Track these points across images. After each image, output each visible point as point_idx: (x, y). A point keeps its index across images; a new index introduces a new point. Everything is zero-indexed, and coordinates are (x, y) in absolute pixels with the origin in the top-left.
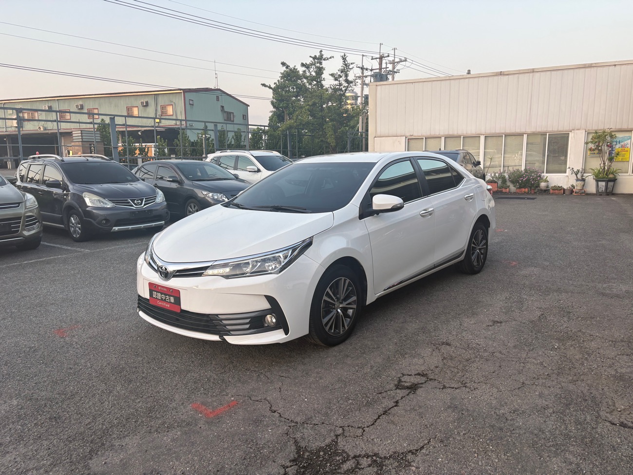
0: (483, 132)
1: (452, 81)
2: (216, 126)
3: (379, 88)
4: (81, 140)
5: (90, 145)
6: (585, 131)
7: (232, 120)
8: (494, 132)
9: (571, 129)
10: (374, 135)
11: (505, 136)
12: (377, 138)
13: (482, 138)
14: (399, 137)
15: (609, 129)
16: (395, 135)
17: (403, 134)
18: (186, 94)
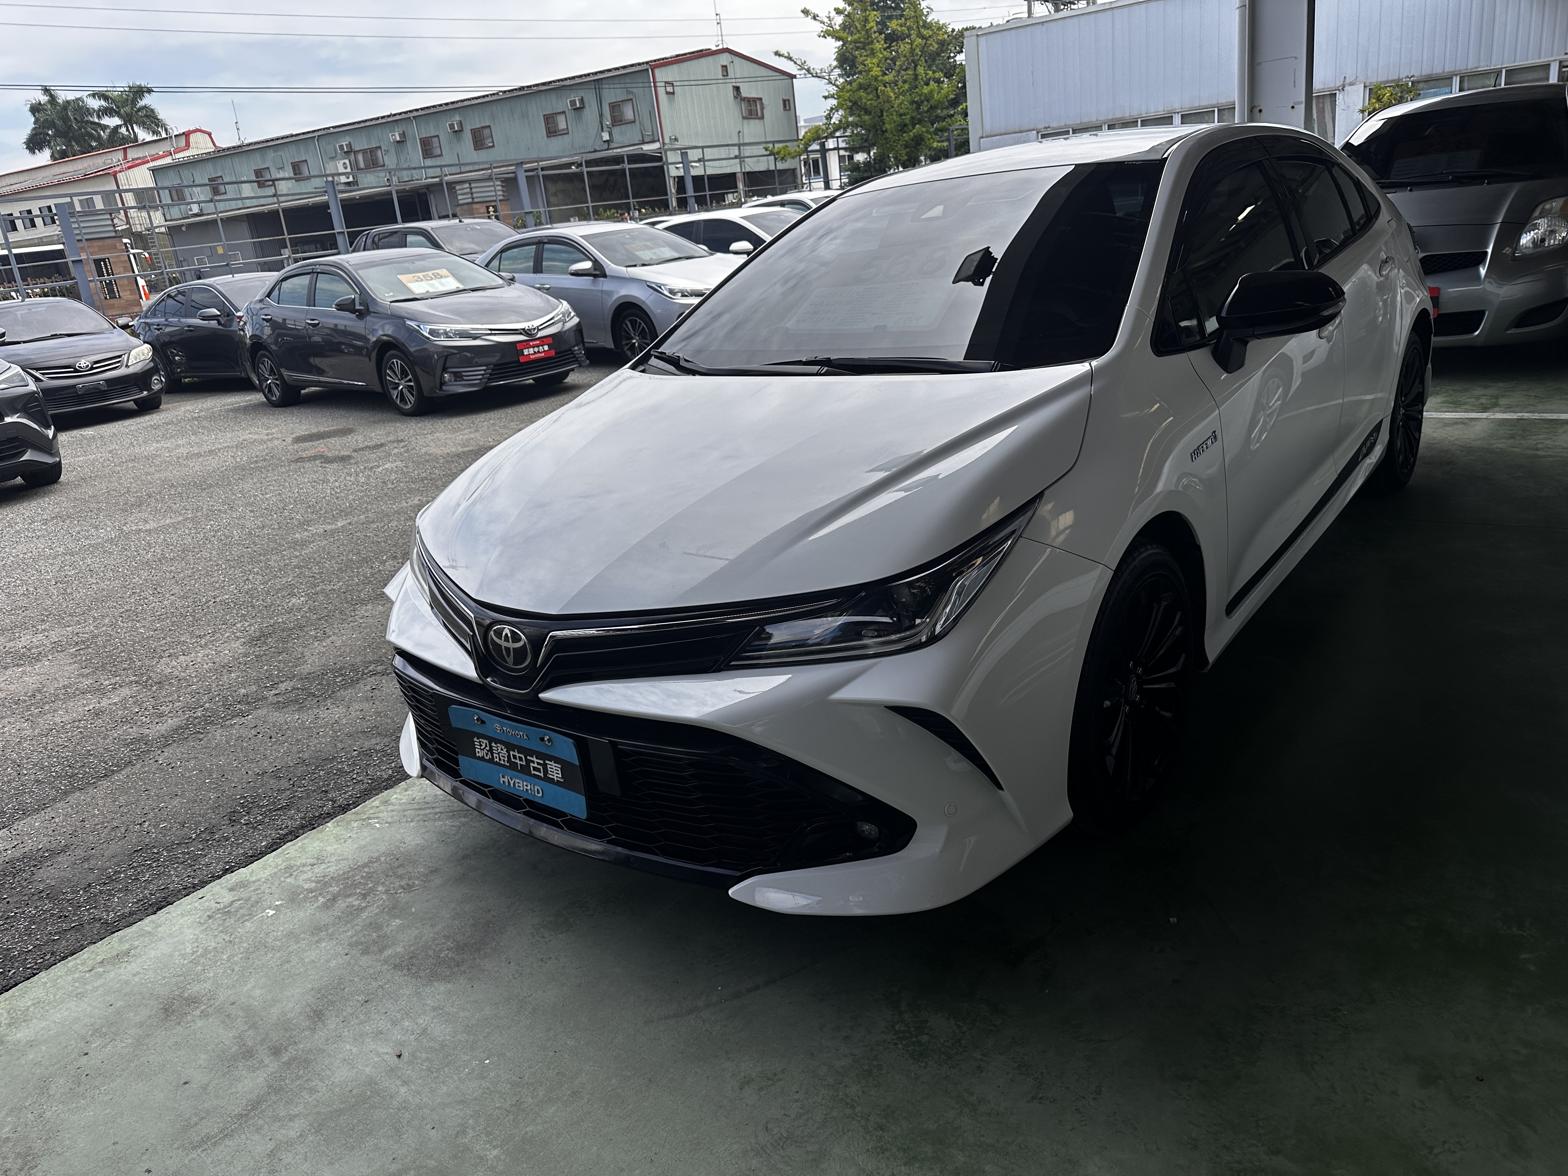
0: (1177, 106)
1: (1116, 11)
2: (684, 155)
3: (983, 40)
4: (470, 200)
5: (488, 208)
6: (1365, 87)
7: (759, 114)
8: (1197, 104)
9: (1339, 83)
10: (980, 135)
11: (1218, 110)
12: (985, 139)
13: (1177, 119)
14: (1024, 134)
15: (1407, 77)
16: (1017, 130)
17: (1032, 128)
18: (657, 71)
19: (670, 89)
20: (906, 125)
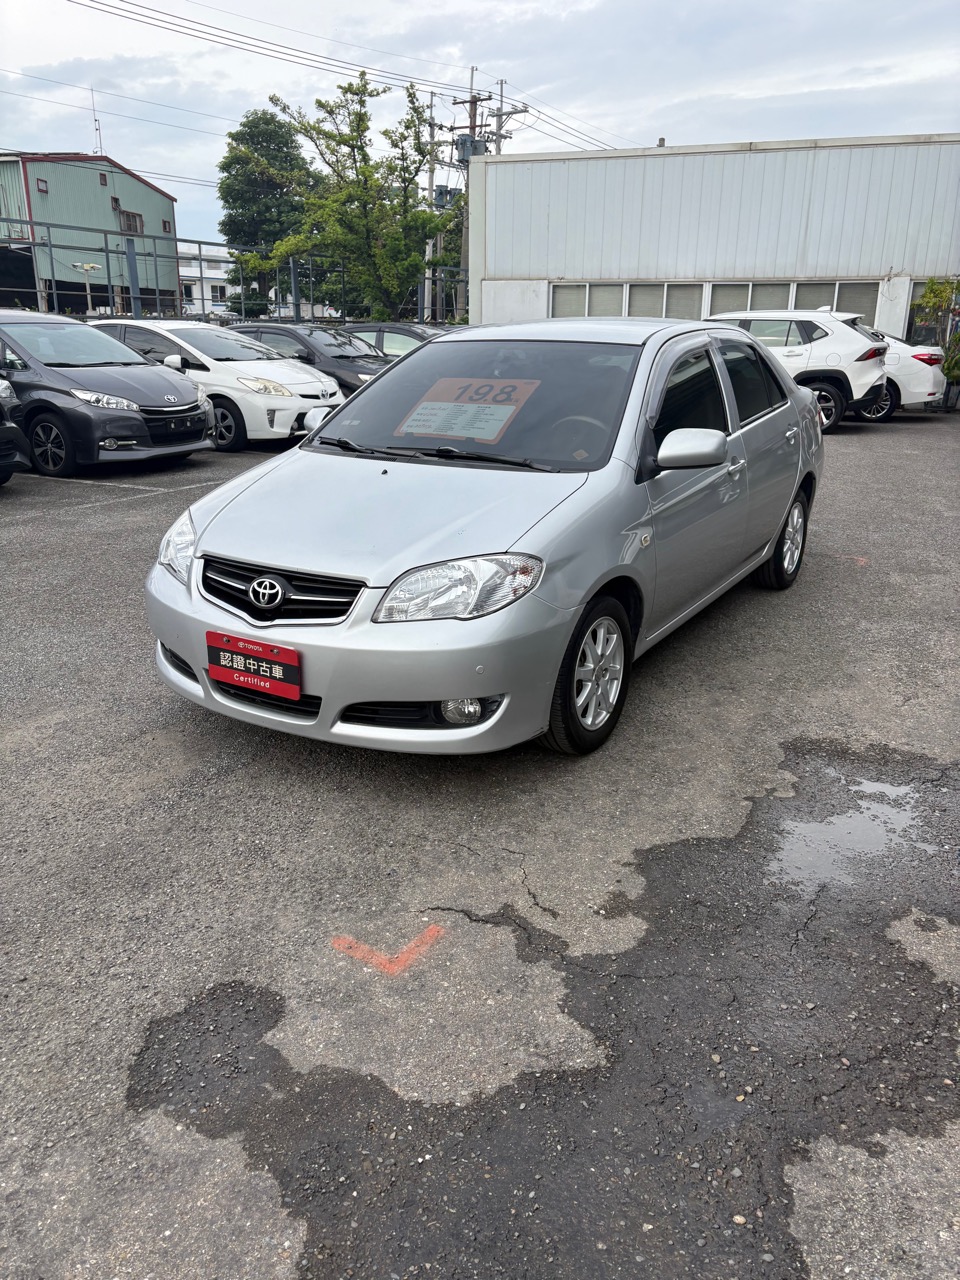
0: (709, 275)
3: (491, 169)
6: (911, 280)
7: (139, 231)
9: (883, 274)
10: (482, 276)
12: (488, 282)
14: (535, 282)
15: (955, 275)
16: (527, 277)
17: (544, 275)
18: (28, 165)
19: (42, 186)
20: (400, 252)
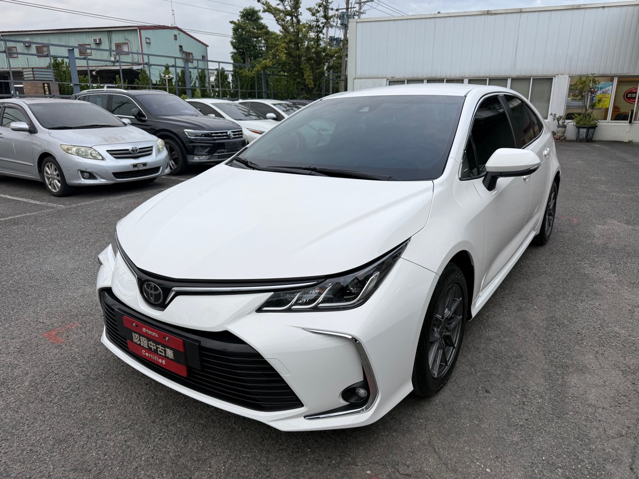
3: (359, 25)
4: (32, 78)
5: (44, 84)
6: (569, 77)
8: (478, 75)
9: (555, 74)
10: (354, 77)
11: (489, 80)
12: (357, 80)
13: (466, 81)
14: (380, 79)
15: (592, 74)
16: (376, 76)
17: (384, 76)
18: (142, 31)
19: (148, 41)
